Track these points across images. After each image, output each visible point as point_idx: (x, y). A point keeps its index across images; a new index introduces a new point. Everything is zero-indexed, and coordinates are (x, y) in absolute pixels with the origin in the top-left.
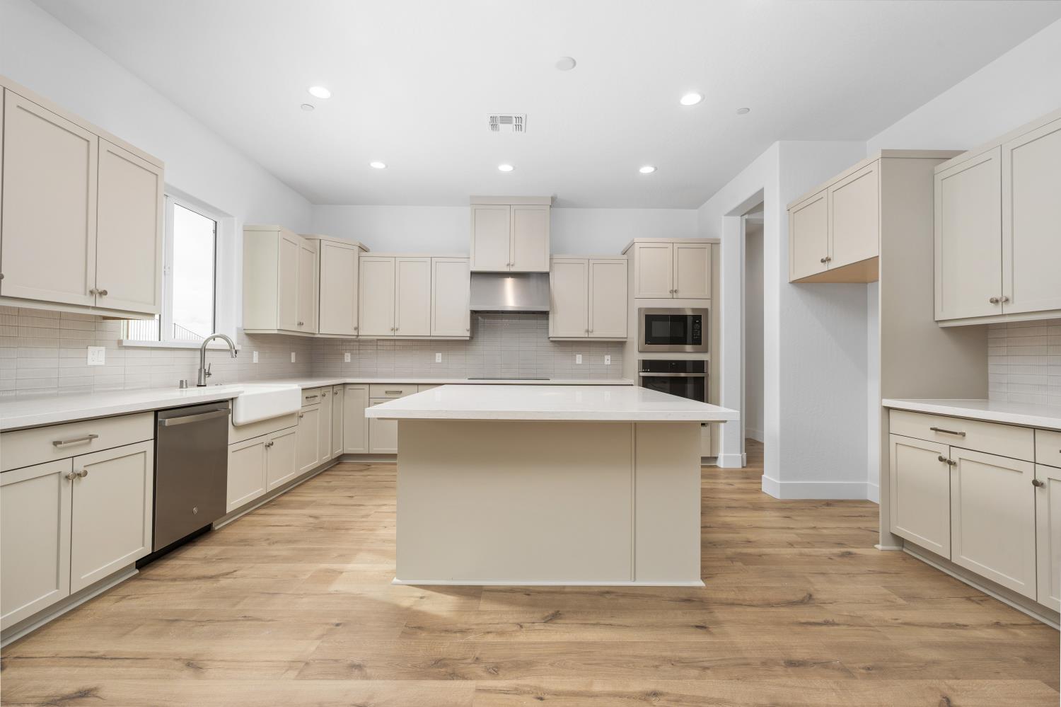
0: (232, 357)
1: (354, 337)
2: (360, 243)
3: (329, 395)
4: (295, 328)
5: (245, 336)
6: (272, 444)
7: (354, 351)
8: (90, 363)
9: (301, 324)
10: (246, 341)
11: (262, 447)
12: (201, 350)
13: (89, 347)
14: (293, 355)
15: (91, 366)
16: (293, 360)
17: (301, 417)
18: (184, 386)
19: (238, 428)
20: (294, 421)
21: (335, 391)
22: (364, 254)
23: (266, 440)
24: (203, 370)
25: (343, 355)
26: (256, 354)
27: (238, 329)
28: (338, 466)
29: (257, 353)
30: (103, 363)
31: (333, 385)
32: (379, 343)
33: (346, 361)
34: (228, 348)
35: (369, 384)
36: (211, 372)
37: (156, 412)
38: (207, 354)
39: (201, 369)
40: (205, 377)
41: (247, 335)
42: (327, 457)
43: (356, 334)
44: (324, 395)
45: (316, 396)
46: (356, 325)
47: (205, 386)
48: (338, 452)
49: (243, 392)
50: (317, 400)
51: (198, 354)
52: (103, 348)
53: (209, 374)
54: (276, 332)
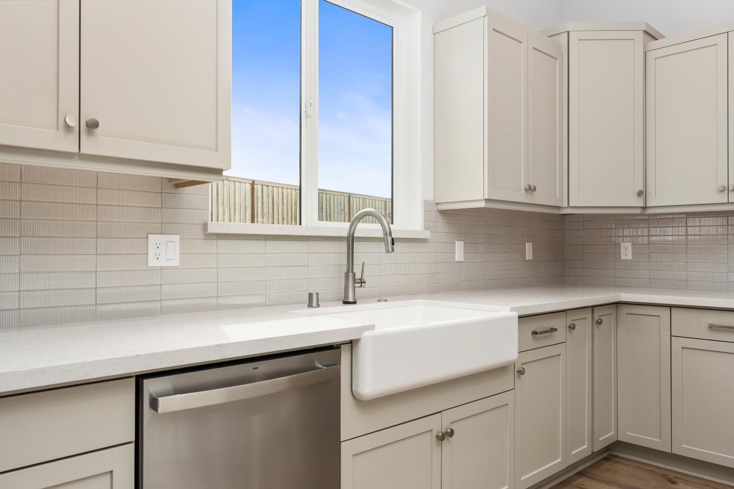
0: (388, 251)
1: (639, 211)
2: (647, 24)
3: (584, 326)
4: (521, 197)
5: (439, 215)
6: (451, 433)
7: (640, 240)
8: (152, 262)
9: (531, 189)
10: (440, 222)
11: (429, 440)
12: (348, 239)
13: (150, 236)
14: (529, 247)
15: (154, 269)
16: (529, 256)
17: (521, 372)
18: (314, 304)
19: (363, 404)
20: (507, 381)
21: (596, 317)
22: (654, 44)
23: (437, 425)
24: (351, 274)
25: (618, 246)
26: (459, 246)
27: (426, 203)
28: (607, 465)
29: (462, 243)
30: (176, 263)
31: (593, 307)
32: (691, 222)
33: (623, 257)
34: (381, 235)
35: (671, 307)
36: (365, 278)
37: (140, 379)
38: (357, 245)
39: (348, 272)
40: (354, 288)
41: (443, 213)
42: (582, 450)
43: (641, 205)
44: (572, 327)
45: (556, 330)
46: (641, 188)
47: (355, 303)
48: (605, 438)
49: (372, 327)
50: (558, 336)
51: (343, 247)
52: (176, 238)
53: (362, 282)
54: (482, 205)
